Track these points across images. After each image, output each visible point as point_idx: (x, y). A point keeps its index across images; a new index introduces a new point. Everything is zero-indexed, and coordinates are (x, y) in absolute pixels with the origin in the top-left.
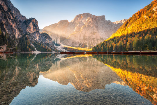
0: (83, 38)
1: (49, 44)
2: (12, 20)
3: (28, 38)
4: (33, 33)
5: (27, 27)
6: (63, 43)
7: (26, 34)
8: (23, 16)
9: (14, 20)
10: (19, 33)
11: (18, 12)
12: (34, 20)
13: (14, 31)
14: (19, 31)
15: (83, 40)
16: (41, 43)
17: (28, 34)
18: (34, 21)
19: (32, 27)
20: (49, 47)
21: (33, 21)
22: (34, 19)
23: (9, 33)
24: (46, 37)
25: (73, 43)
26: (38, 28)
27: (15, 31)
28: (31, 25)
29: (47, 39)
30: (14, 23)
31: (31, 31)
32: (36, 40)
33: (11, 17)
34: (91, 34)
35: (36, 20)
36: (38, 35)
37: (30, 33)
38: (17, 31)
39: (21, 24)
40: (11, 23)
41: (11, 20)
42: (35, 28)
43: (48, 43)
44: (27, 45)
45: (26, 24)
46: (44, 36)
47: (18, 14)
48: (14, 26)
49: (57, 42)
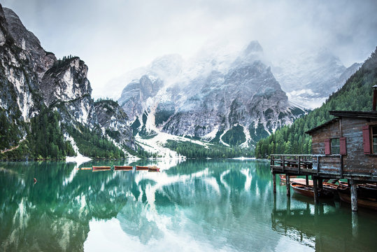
0: (231, 113)
1: (117, 132)
2: (14, 68)
3: (55, 117)
4: (73, 102)
5: (57, 83)
6: (165, 129)
7: (52, 106)
8: (48, 54)
9: (21, 69)
10: (32, 103)
11: (35, 42)
12: (77, 62)
13: (18, 99)
14: (33, 98)
15: (230, 116)
16: (94, 132)
17: (58, 106)
18: (77, 66)
19: (72, 83)
20: (118, 141)
21: (72, 65)
22: (78, 58)
23: (6, 107)
24: (110, 112)
25: (197, 128)
26: (86, 84)
27: (22, 98)
28: (67, 77)
29: (113, 118)
30: (19, 77)
31: (66, 95)
32: (79, 120)
33: (14, 60)
35: (81, 63)
36: (85, 105)
37: (63, 103)
38: (28, 98)
39: (41, 75)
40: (11, 78)
41: (11, 70)
42: (77, 85)
43: (116, 129)
44: (51, 140)
45: (53, 76)
46: (105, 109)
47: (35, 50)
48: (18, 84)
49: (144, 126)
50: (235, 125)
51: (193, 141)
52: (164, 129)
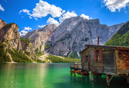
0: (73, 46)
1: (29, 53)
3: (4, 46)
4: (12, 40)
5: (5, 33)
8: (3, 21)
15: (72, 47)
16: (20, 52)
17: (5, 42)
19: (12, 33)
20: (29, 56)
22: (15, 24)
24: (27, 45)
25: (60, 51)
31: (8, 38)
32: (14, 47)
34: (82, 40)
37: (8, 40)
42: (14, 34)
45: (4, 30)
46: (25, 44)
49: (40, 50)
50: (74, 51)
51: (58, 57)
52: (48, 51)
